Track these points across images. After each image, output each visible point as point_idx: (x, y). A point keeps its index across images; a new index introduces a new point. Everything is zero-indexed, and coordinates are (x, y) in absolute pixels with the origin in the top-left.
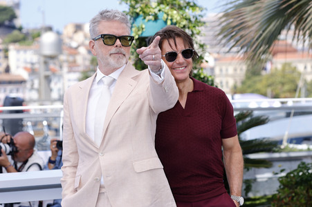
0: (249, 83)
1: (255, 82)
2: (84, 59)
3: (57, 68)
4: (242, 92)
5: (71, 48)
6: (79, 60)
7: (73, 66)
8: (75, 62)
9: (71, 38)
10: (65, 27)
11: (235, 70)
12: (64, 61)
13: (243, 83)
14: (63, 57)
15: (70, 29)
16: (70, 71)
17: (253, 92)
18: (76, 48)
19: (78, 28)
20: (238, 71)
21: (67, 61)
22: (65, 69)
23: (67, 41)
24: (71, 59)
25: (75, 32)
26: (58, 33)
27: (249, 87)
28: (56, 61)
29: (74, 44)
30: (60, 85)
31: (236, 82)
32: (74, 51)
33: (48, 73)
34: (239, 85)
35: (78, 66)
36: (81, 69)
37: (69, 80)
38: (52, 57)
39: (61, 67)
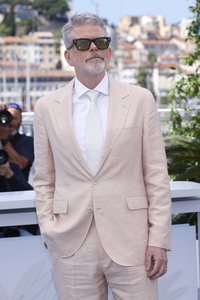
2: (141, 54)
3: (113, 65)
5: (127, 42)
6: (136, 55)
7: (128, 62)
8: (131, 57)
9: (127, 32)
10: (121, 20)
12: (119, 57)
14: (118, 53)
15: (126, 22)
16: (125, 68)
18: (133, 42)
19: (135, 21)
21: (123, 57)
22: (120, 66)
23: (123, 35)
24: (127, 54)
25: (131, 25)
26: (113, 27)
29: (130, 39)
32: (130, 46)
35: (135, 62)
36: (138, 65)
37: (125, 77)
39: (116, 63)
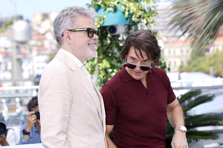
0: (194, 63)
1: (199, 62)
2: (51, 44)
3: (27, 51)
4: (188, 71)
5: (39, 34)
6: (47, 44)
7: (41, 49)
8: (42, 46)
9: (39, 26)
10: (34, 16)
11: (182, 51)
12: (33, 46)
13: (189, 63)
14: (32, 42)
15: (39, 18)
16: (38, 55)
17: (197, 71)
18: (44, 34)
19: (45, 16)
20: (185, 53)
21: (36, 46)
22: (34, 53)
23: (35, 28)
24: (39, 43)
25: (43, 20)
26: (28, 21)
27: (194, 66)
28: (26, 46)
29: (42, 31)
30: (30, 66)
31: (182, 62)
32: (42, 37)
33: (20, 56)
34: (185, 64)
35: (46, 49)
36: (48, 52)
37: (38, 62)
38: (23, 43)
39: (31, 51)
